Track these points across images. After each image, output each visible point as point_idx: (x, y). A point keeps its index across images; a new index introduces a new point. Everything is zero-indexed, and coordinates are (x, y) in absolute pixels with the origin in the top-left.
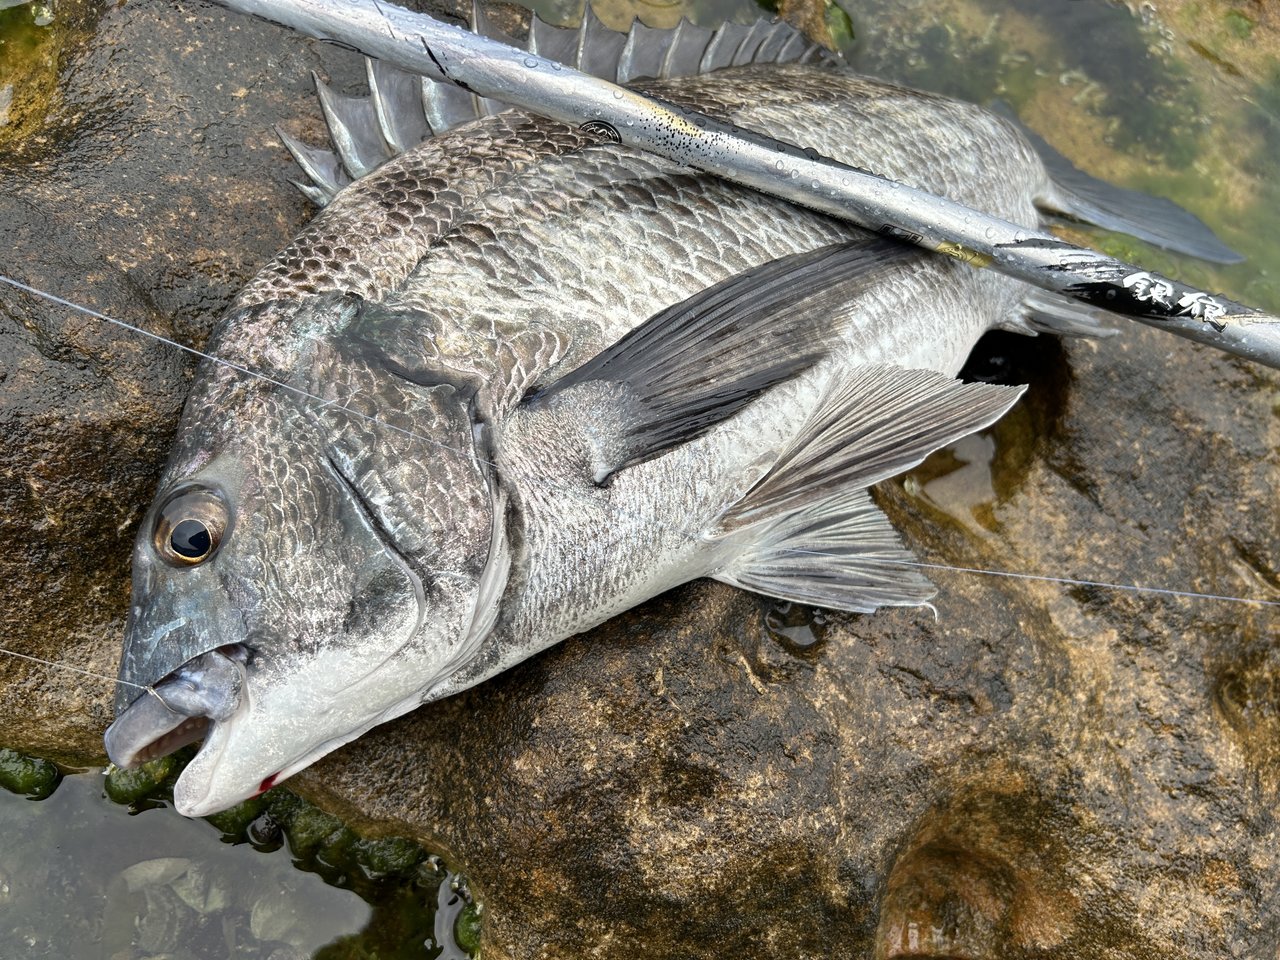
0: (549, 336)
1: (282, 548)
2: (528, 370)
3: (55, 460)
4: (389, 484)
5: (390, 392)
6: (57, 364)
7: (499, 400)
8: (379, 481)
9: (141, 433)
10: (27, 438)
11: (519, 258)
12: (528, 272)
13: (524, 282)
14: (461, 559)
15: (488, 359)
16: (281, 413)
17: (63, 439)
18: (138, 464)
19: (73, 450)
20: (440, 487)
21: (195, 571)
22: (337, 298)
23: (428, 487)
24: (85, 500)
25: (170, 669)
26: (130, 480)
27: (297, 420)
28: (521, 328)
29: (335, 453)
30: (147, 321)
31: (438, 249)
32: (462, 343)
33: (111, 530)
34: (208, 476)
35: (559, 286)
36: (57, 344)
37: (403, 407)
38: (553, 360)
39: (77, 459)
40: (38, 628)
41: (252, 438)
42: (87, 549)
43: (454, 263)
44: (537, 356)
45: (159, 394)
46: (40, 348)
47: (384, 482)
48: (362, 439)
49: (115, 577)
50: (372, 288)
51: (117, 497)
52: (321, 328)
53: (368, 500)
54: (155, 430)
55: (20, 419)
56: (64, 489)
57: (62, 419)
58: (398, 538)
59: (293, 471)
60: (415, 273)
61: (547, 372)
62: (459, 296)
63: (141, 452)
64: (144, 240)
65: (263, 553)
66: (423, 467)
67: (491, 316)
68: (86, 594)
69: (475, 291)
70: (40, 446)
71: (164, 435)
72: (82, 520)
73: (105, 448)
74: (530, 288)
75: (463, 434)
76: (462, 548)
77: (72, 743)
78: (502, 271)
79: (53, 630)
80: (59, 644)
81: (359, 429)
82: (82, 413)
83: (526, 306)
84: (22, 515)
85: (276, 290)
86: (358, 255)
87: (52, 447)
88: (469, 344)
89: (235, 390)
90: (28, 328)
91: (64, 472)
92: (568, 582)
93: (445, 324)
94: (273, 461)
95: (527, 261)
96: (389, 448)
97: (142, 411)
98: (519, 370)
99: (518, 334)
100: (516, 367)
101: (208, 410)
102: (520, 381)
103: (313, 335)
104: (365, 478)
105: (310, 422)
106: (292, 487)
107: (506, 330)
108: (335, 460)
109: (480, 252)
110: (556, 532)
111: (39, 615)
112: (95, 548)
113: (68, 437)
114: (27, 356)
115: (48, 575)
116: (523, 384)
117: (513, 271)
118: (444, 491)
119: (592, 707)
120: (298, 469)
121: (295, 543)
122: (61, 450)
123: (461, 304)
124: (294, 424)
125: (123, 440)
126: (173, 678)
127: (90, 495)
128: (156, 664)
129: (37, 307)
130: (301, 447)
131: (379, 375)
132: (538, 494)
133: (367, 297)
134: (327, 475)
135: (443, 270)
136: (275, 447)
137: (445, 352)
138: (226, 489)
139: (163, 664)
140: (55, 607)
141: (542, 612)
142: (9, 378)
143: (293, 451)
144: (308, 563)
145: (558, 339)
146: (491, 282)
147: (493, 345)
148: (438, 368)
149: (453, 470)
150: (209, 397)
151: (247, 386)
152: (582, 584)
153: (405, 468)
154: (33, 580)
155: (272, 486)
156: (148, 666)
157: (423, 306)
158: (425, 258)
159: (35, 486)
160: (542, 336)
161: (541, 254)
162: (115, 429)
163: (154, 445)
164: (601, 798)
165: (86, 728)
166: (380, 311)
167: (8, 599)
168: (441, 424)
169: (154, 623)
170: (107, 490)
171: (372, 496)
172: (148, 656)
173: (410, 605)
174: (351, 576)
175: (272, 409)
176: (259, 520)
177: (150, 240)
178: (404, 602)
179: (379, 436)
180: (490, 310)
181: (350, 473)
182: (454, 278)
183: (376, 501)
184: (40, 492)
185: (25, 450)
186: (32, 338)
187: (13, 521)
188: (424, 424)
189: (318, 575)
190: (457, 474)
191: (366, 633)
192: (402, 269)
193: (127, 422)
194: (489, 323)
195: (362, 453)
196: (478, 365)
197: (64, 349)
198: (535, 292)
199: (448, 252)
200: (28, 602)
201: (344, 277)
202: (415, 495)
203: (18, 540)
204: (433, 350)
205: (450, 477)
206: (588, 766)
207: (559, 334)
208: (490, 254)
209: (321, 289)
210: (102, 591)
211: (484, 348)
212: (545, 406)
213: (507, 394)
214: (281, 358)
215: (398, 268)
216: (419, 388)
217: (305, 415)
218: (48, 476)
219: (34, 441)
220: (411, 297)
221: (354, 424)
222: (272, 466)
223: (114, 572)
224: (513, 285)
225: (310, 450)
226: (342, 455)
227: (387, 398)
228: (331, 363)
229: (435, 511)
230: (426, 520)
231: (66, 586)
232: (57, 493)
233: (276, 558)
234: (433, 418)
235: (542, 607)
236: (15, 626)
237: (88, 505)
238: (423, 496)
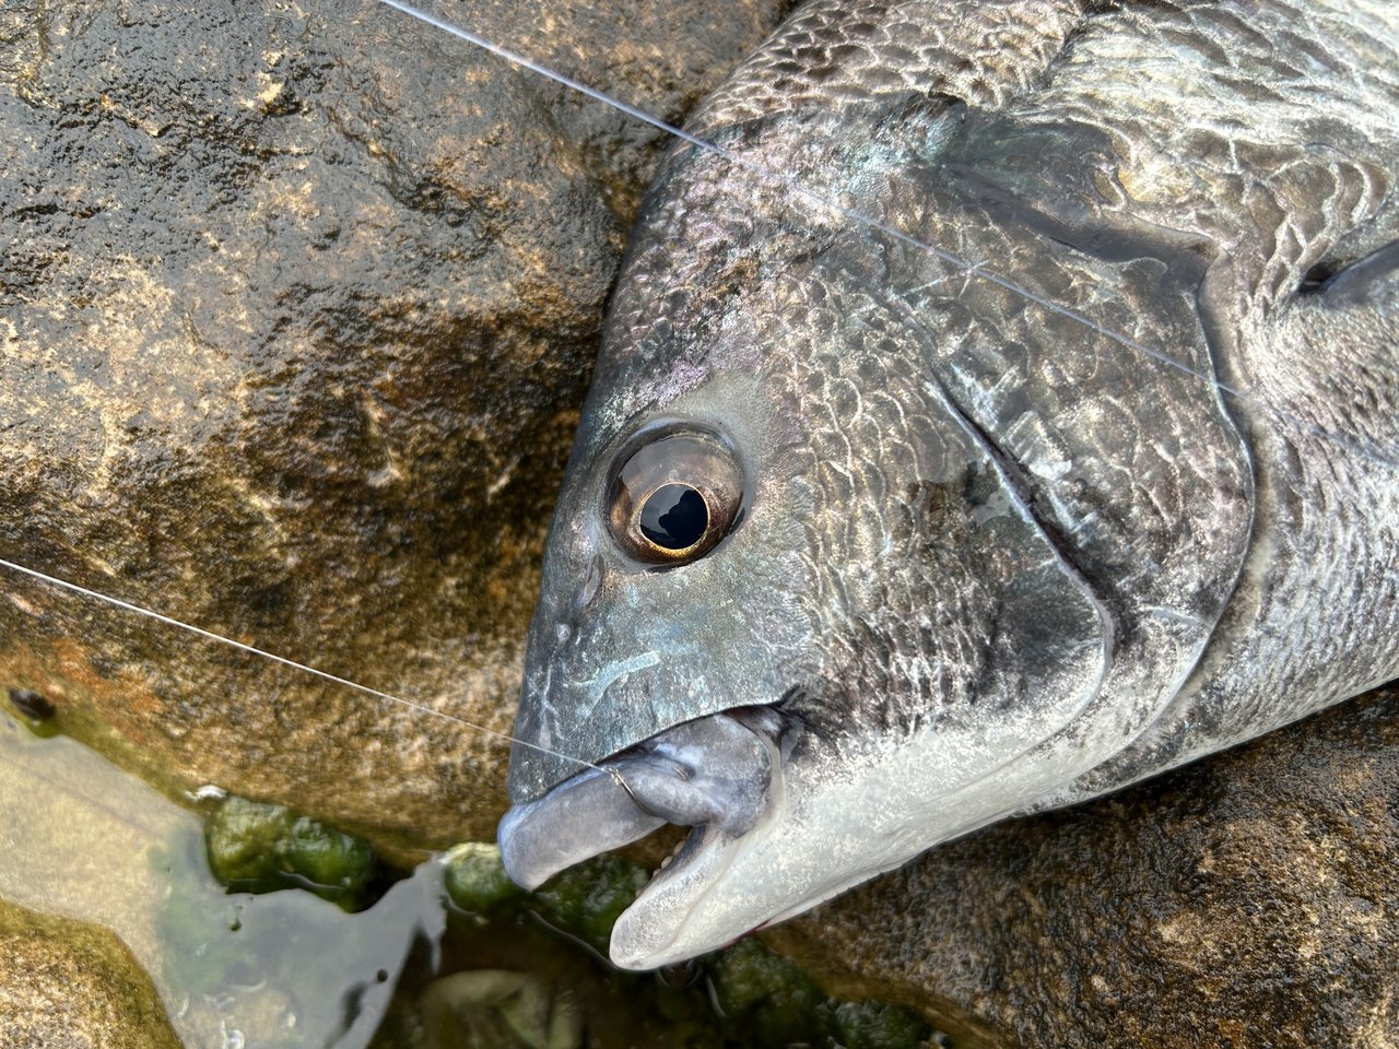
0: (1347, 171)
1: (852, 542)
2: (1310, 232)
3: (406, 373)
4: (1062, 439)
5: (1041, 267)
6: (417, 214)
7: (1253, 289)
8: (1042, 432)
9: (540, 336)
10: (371, 334)
11: (1267, 30)
12: (1291, 54)
13: (1286, 72)
14: (1192, 587)
15: (1225, 211)
16: (837, 300)
17: (420, 341)
18: (529, 388)
19: (433, 361)
20: (1161, 450)
21: (679, 573)
22: (913, 103)
23: (1138, 448)
24: (445, 443)
25: (631, 739)
26: (514, 413)
27: (872, 313)
28: (1289, 154)
29: (954, 377)
30: (553, 151)
31: (1101, 19)
32: (1172, 180)
33: (477, 493)
34: (699, 408)
35: (1359, 80)
36: (420, 181)
37: (1071, 296)
38: (1358, 214)
39: (439, 374)
40: (366, 639)
41: (784, 344)
42: (444, 520)
43: (1139, 40)
44: (1327, 207)
45: (573, 272)
46: (392, 189)
47: (1052, 435)
48: (1005, 353)
49: (477, 566)
50: (978, 86)
51: (493, 440)
52: (892, 153)
53: (1024, 468)
54: (564, 332)
55: (360, 304)
56: (416, 422)
57: (422, 307)
58: (1082, 541)
59: (870, 406)
60: (1064, 58)
61: (1350, 237)
62: (1159, 98)
63: (538, 368)
64: (541, 22)
65: (815, 549)
66: (1127, 411)
67: (1224, 132)
68: (434, 589)
69: (1190, 88)
70: (387, 349)
71: (577, 341)
72: (439, 472)
73: (483, 358)
74: (1298, 83)
75: (1194, 353)
76: (1195, 567)
77: (403, 818)
78: (1239, 53)
79: (387, 643)
80: (395, 669)
81: (995, 335)
82: (454, 297)
83: (1296, 114)
84: (353, 460)
85: (784, 96)
86: (938, 33)
87: (404, 353)
88: (1189, 182)
89: (732, 262)
90: (374, 154)
91: (418, 393)
92: (1352, 636)
93: (1136, 149)
94: (827, 386)
95: (1287, 36)
96: (1057, 373)
97: (546, 299)
98: (1291, 233)
99: (1285, 166)
100: (1284, 226)
101: (677, 299)
102: (1295, 252)
103: (877, 163)
104: (1017, 427)
105: (899, 319)
106: (869, 435)
107: (1257, 158)
108: (955, 390)
109: (1188, 20)
110: (1360, 541)
111: (369, 623)
112: (453, 518)
113: (429, 336)
114: (368, 200)
115: (382, 558)
116: (1302, 259)
117: (1260, 52)
118: (1170, 459)
119: (1313, 850)
120: (880, 402)
121: (877, 535)
122: (417, 358)
123: (1164, 109)
124: (868, 320)
125: (512, 347)
126: (640, 753)
127: (454, 433)
128: (604, 726)
129: (391, 119)
130: (885, 362)
131: (1017, 237)
132: (1340, 468)
133: (974, 100)
134: (941, 414)
135: (1119, 52)
136: (831, 362)
137: (1137, 198)
138: (736, 433)
139: (617, 730)
140: (391, 608)
141: (1287, 685)
142: (343, 235)
143: (867, 369)
144: (905, 573)
145: (1366, 177)
146: (1219, 71)
147: (1236, 185)
148: (1126, 225)
149: (1183, 420)
150: (676, 275)
151: (757, 254)
152: (1374, 640)
153: (1092, 412)
154: (363, 565)
155: (827, 429)
156: (587, 727)
157: (1086, 114)
158: (1078, 34)
159: (376, 414)
160: (1334, 170)
161: (1311, 25)
162: (500, 327)
163: (558, 358)
164: (1325, 1006)
165: (428, 797)
166: (1003, 126)
167: (327, 593)
168: (1149, 332)
169: (598, 657)
170: (480, 427)
171: (1031, 460)
172: (585, 711)
173: (1091, 661)
174: (989, 603)
175: (818, 294)
176: (804, 489)
177: (550, 24)
178: (1082, 654)
179: (1037, 349)
180: (1223, 121)
181: (986, 415)
182: (1143, 67)
183: (1040, 469)
184: (382, 425)
185: (365, 354)
186: (378, 169)
187: (340, 469)
188: (1118, 329)
189: (923, 593)
190: (1190, 430)
191: (1006, 705)
192: (1036, 51)
193: (521, 316)
194: (1224, 146)
195: (1006, 378)
196: (1204, 221)
197: (431, 190)
198: (1312, 89)
199: (1123, 21)
200: (355, 600)
201: (922, 69)
202: (1114, 463)
203: (345, 501)
204: (1113, 193)
205: (1177, 431)
206: (1306, 952)
207: (1368, 166)
208: (1207, 25)
209: (877, 90)
210: (458, 586)
211: (1216, 190)
212: (1361, 300)
213: (1267, 277)
214: (817, 205)
215: (1026, 50)
216: (1097, 263)
217: (888, 306)
218: (395, 398)
219: (378, 341)
220: (1060, 99)
221: (984, 325)
222: (827, 396)
223: (476, 558)
224: (1267, 78)
225: (902, 368)
226: (968, 381)
227: (1039, 280)
228: (919, 214)
229: (1152, 494)
230: (1135, 510)
231: (408, 576)
232: (406, 427)
233: (841, 560)
234: (1134, 319)
235: (1291, 678)
236: (334, 635)
237: (449, 451)
238: (1129, 464)
